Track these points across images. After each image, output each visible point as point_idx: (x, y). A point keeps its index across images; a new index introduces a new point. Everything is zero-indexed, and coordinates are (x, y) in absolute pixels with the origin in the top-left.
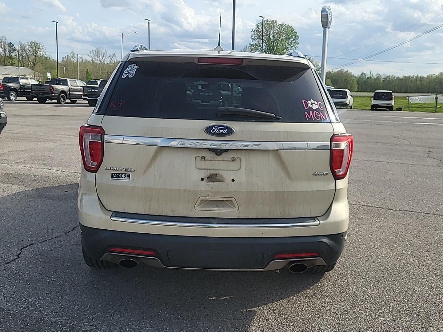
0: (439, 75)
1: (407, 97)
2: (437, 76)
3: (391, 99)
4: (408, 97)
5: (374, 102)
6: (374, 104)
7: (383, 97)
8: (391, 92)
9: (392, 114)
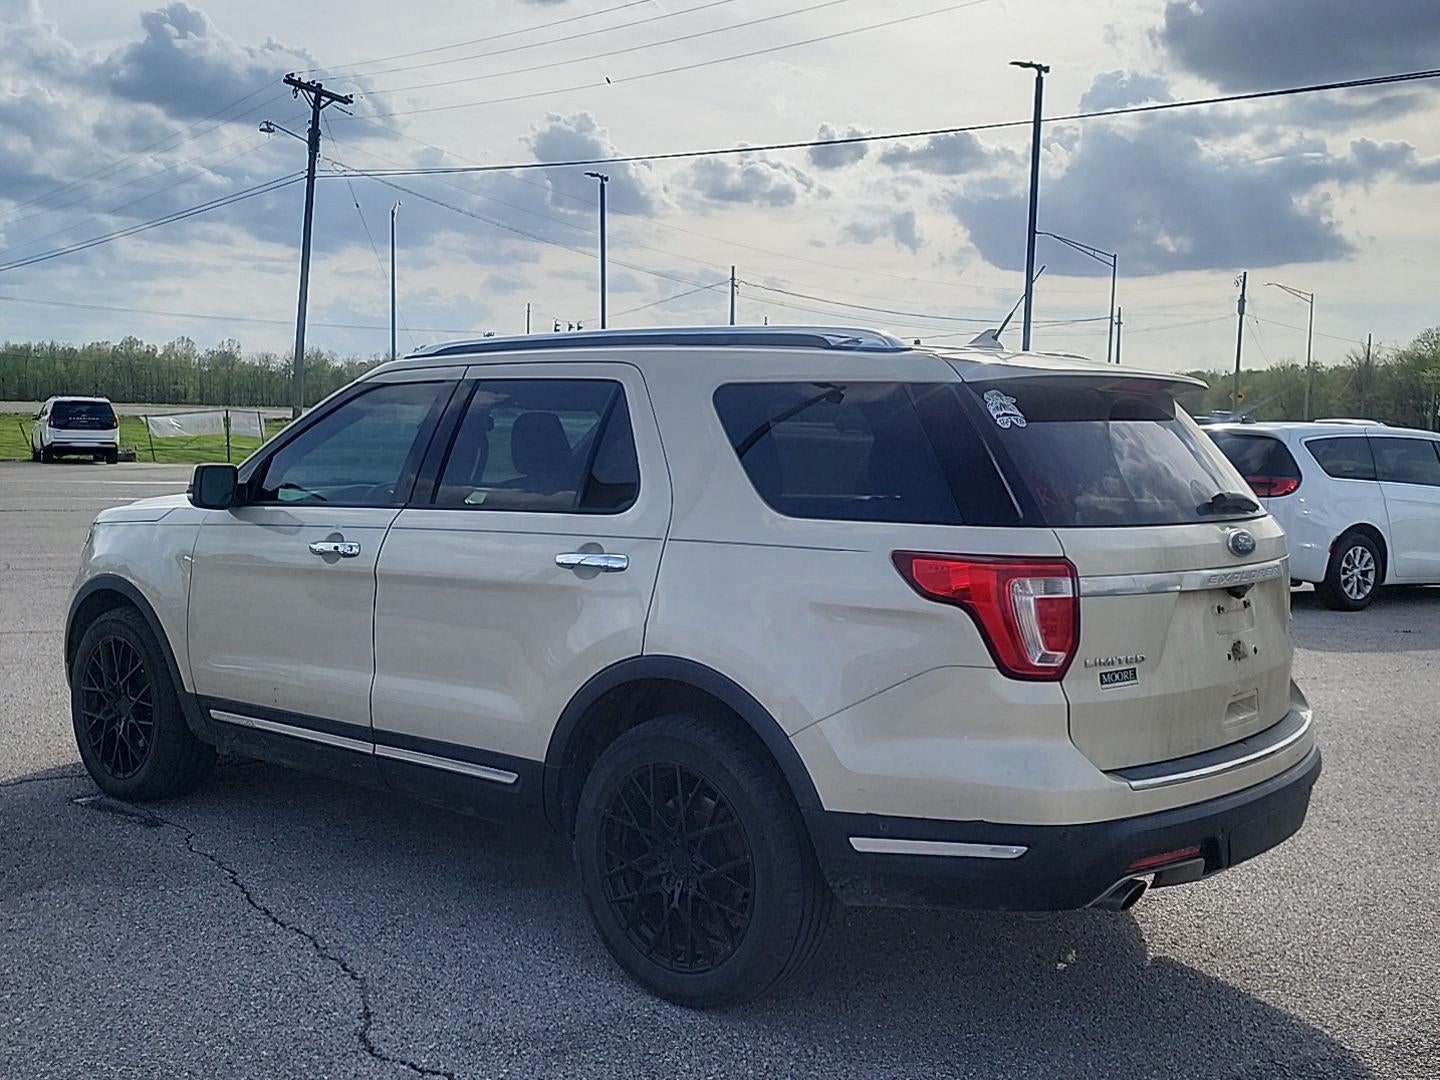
0: (122, 344)
1: (143, 419)
2: (115, 347)
3: (110, 426)
4: (145, 416)
5: (51, 436)
6: (53, 443)
7: (83, 418)
8: (108, 401)
9: (117, 473)
